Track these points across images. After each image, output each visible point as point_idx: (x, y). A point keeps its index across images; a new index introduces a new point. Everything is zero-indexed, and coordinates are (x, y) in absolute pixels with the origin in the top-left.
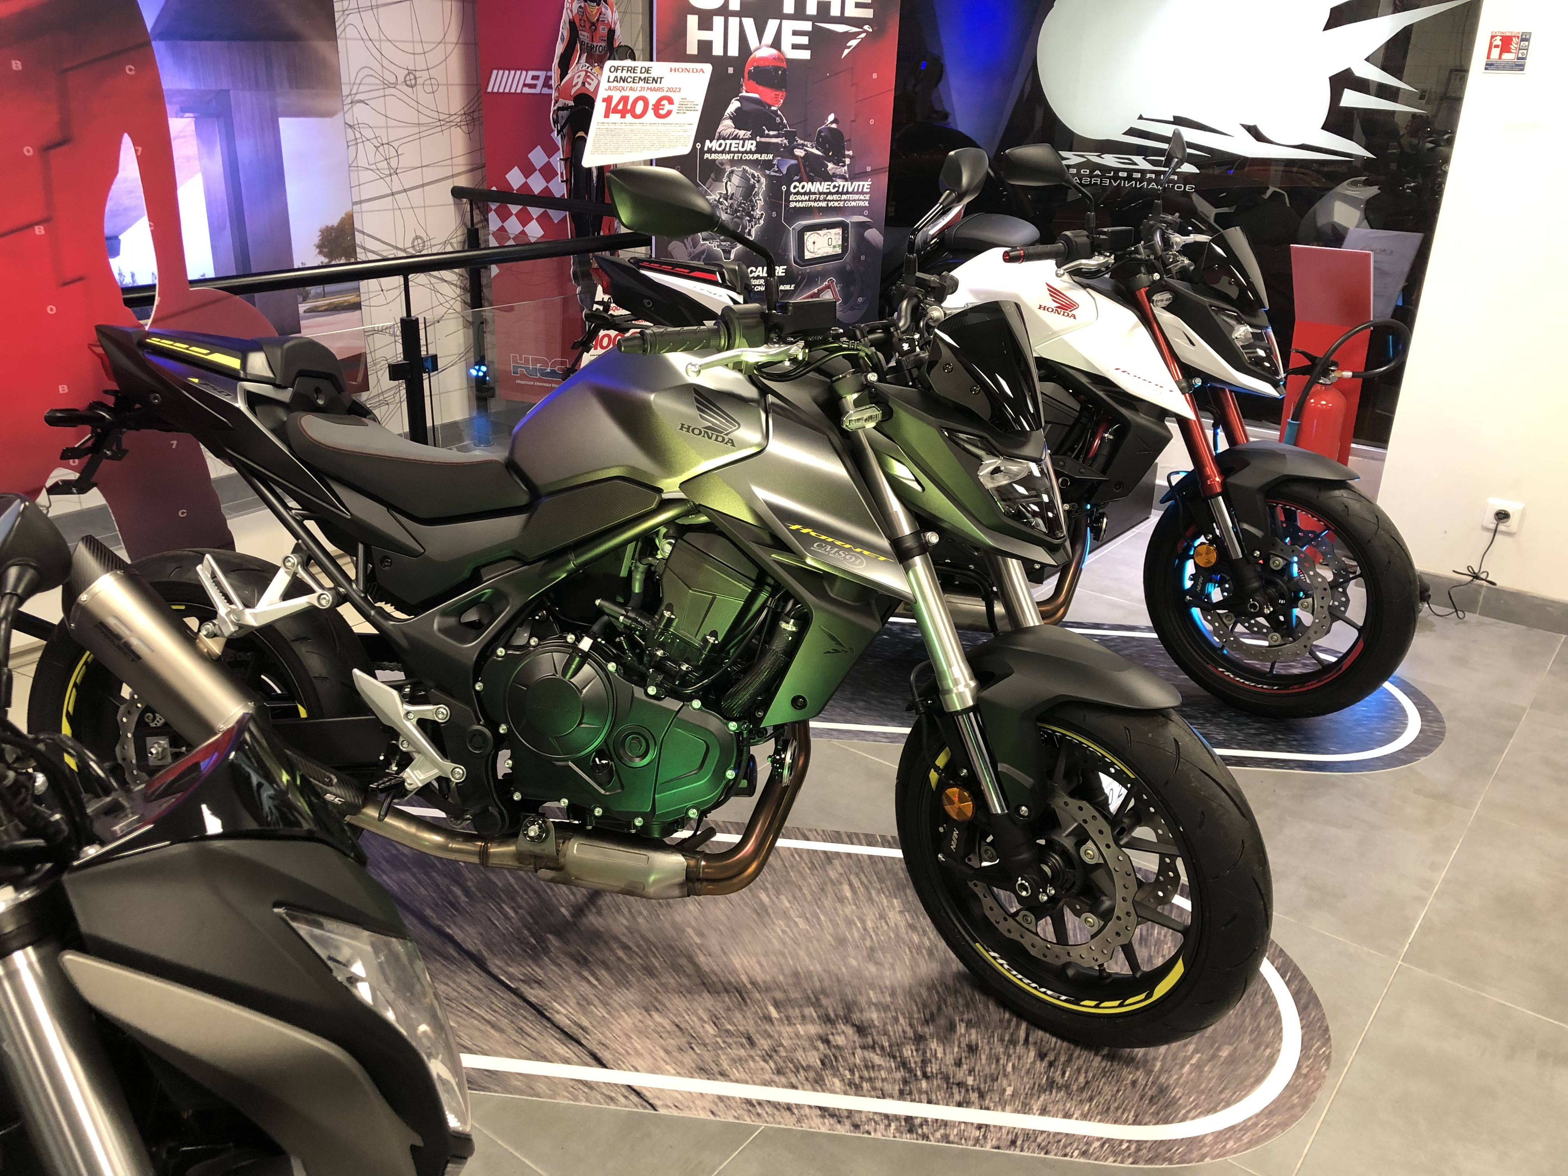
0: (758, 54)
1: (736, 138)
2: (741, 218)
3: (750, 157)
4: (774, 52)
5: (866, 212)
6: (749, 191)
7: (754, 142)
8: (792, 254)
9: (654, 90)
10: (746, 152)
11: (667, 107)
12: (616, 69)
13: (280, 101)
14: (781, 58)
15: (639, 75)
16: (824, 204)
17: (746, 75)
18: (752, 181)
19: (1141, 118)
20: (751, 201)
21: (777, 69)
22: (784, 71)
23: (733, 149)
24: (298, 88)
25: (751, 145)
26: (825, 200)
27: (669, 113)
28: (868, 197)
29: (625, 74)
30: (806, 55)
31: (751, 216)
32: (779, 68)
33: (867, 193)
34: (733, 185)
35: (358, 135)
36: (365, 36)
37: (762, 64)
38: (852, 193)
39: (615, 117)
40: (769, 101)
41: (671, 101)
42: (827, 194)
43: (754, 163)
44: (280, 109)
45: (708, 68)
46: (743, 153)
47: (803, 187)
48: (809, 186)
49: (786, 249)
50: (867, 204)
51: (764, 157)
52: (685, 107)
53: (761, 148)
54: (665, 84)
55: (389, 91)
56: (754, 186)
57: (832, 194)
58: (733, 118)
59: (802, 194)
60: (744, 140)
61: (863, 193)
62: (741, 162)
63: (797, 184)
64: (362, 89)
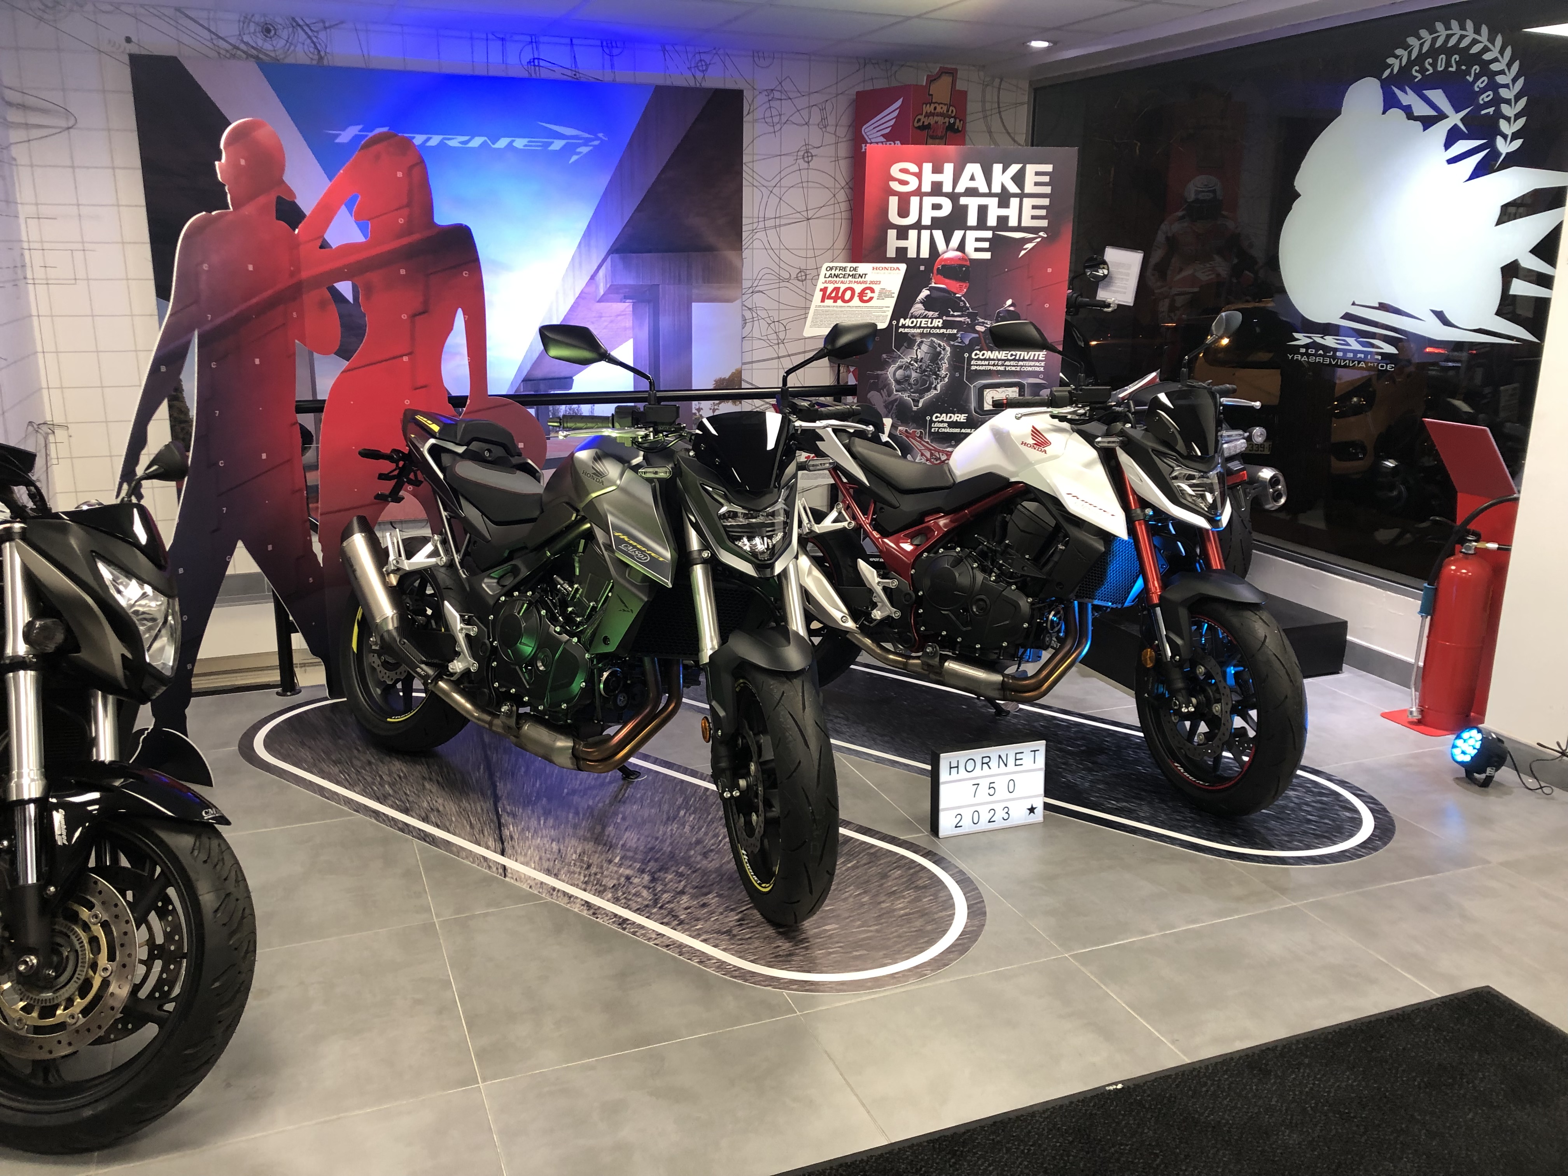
0: (946, 256)
1: (925, 317)
2: (929, 376)
3: (938, 331)
4: (959, 254)
5: (1042, 376)
6: (935, 357)
7: (941, 321)
8: (973, 405)
9: (860, 283)
10: (934, 328)
11: (869, 294)
12: (831, 269)
13: (695, 291)
14: (965, 258)
15: (848, 272)
16: (1002, 368)
17: (935, 271)
18: (938, 349)
19: (1354, 304)
20: (938, 364)
21: (962, 266)
22: (967, 267)
23: (923, 325)
24: (708, 282)
25: (938, 323)
26: (1003, 365)
27: (871, 299)
28: (1043, 364)
29: (837, 272)
30: (987, 255)
31: (938, 376)
32: (964, 266)
33: (1042, 361)
34: (922, 351)
35: (755, 315)
36: (767, 246)
37: (948, 263)
38: (1029, 360)
39: (829, 302)
40: (954, 290)
41: (872, 291)
42: (1005, 360)
43: (941, 336)
44: (694, 297)
45: (903, 267)
46: (931, 328)
47: (983, 355)
48: (988, 354)
49: (967, 401)
50: (1042, 369)
51: (949, 331)
52: (884, 294)
53: (946, 325)
54: (868, 278)
55: (782, 284)
56: (940, 353)
57: (1010, 360)
58: (923, 302)
59: (982, 360)
60: (932, 319)
61: (1038, 360)
62: (929, 335)
63: (978, 352)
64: (761, 283)
